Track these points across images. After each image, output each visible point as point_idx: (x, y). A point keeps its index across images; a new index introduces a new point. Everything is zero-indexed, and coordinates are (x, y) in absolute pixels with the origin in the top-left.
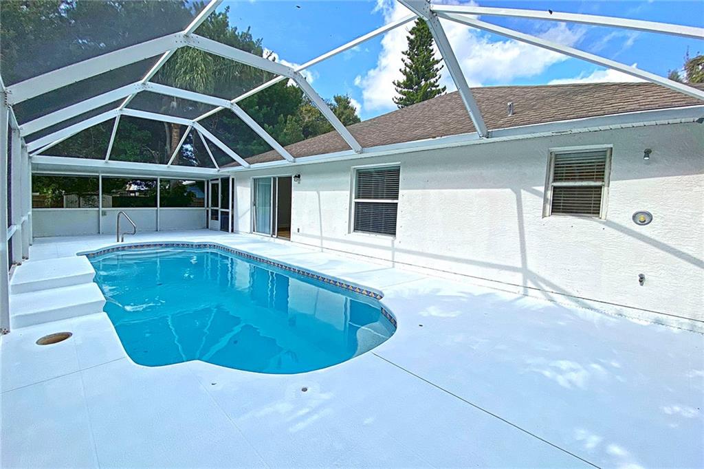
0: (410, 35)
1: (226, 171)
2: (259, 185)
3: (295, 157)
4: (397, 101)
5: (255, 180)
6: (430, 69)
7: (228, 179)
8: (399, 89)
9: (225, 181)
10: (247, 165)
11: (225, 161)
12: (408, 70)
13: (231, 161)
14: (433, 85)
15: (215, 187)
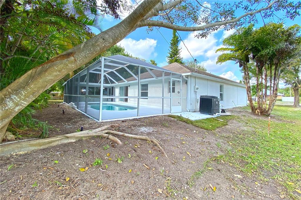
0: (171, 42)
1: (113, 85)
2: (121, 88)
3: (128, 81)
4: (168, 62)
5: (120, 87)
6: (177, 52)
7: (113, 87)
8: (168, 58)
9: (113, 88)
10: (118, 83)
11: (112, 82)
12: (170, 52)
13: (114, 82)
14: (179, 57)
15: (110, 89)
